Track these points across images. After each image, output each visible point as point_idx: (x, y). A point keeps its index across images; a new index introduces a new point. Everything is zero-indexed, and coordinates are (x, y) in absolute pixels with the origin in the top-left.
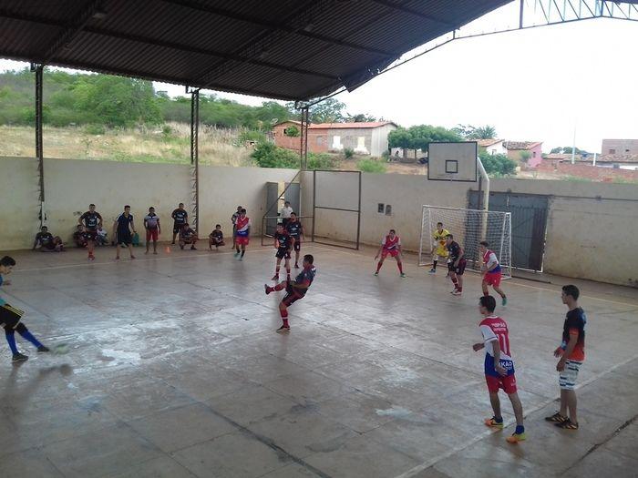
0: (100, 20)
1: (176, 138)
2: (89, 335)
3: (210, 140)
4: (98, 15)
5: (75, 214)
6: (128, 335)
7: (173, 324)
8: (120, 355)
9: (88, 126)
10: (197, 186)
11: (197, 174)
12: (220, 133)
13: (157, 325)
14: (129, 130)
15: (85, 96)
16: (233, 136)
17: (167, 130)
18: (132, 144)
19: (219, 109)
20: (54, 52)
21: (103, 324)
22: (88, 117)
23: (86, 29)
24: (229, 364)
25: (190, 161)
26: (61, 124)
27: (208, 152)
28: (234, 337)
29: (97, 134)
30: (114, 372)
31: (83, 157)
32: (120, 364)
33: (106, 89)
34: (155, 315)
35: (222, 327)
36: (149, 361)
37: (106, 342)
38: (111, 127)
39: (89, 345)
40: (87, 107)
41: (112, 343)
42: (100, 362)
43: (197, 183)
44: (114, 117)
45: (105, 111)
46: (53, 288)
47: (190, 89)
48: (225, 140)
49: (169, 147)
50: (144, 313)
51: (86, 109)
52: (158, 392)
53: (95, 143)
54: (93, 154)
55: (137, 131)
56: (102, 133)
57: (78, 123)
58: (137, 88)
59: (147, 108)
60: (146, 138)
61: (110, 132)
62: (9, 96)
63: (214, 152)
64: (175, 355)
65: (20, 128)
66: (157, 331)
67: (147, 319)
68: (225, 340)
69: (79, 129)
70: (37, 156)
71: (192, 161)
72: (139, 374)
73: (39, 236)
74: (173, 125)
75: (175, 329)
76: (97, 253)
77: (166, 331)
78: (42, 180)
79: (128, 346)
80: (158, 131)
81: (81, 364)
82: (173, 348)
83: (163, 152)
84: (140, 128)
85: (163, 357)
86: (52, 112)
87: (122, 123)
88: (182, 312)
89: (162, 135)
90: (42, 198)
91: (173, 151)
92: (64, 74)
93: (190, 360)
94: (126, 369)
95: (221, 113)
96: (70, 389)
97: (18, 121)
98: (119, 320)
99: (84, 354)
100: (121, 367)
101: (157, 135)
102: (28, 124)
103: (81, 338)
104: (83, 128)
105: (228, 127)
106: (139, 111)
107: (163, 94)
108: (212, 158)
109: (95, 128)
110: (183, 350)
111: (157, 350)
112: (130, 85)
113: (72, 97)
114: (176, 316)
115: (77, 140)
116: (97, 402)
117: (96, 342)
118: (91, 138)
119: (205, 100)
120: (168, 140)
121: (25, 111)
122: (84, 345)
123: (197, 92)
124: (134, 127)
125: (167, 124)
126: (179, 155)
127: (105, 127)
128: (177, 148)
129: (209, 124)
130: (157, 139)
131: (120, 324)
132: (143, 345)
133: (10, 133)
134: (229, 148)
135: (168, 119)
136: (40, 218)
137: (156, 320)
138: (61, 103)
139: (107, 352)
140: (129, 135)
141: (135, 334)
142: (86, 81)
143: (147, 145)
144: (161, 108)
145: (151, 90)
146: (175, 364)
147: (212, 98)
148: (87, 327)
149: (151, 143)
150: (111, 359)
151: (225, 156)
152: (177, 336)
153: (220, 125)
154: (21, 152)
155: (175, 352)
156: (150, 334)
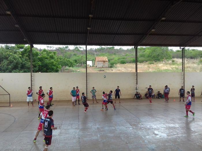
0: (153, 31)
1: (176, 63)
2: (151, 126)
3: (188, 63)
4: (153, 30)
5: (145, 88)
6: (163, 127)
7: (177, 126)
8: (160, 134)
9: (149, 62)
10: (184, 79)
11: (184, 75)
12: (192, 60)
13: (172, 125)
14: (161, 62)
15: (148, 53)
16: (197, 61)
17: (173, 61)
18: (162, 66)
19: (191, 52)
20: (140, 42)
21: (155, 123)
22: (149, 59)
23: (149, 35)
24: (198, 143)
25: (182, 71)
26: (142, 62)
27: (188, 67)
28: (199, 133)
29: (151, 64)
30: (158, 139)
31: (148, 71)
32: (160, 137)
33: (154, 51)
34: (171, 122)
35: (195, 129)
36: (170, 137)
37: (156, 129)
38: (156, 62)
39: (151, 129)
40: (149, 56)
41: (158, 129)
42: (154, 135)
43: (184, 78)
44: (157, 59)
45: (154, 57)
46: (140, 110)
47: (181, 48)
48: (194, 63)
49: (174, 66)
50: (167, 121)
51: (148, 57)
52: (173, 148)
53: (151, 67)
54: (151, 70)
55: (164, 62)
56: (153, 64)
57: (146, 61)
58: (163, 49)
59: (167, 55)
60: (167, 64)
61: (156, 63)
62: (128, 56)
63: (190, 67)
64: (178, 137)
65: (131, 64)
66: (172, 127)
67: (169, 123)
68: (196, 134)
69: (147, 63)
70: (136, 72)
71: (183, 71)
72: (167, 141)
73: (136, 95)
74: (175, 59)
75: (178, 128)
76: (153, 100)
77: (175, 128)
78: (137, 78)
79: (162, 131)
80: (170, 62)
81: (148, 135)
82: (178, 134)
83: (172, 68)
84: (164, 61)
85: (174, 136)
86: (139, 59)
87: (159, 60)
88: (180, 122)
89: (172, 63)
90: (137, 84)
91: (175, 68)
92: (142, 48)
93: (184, 139)
94: (162, 139)
95: (192, 54)
96: (146, 142)
97: (131, 62)
98: (159, 122)
99: (149, 132)
100: (160, 138)
101: (170, 63)
102: (133, 63)
103: (148, 126)
104: (148, 63)
105: (195, 58)
106: (164, 56)
107: (171, 50)
108: (189, 69)
109: (151, 62)
110: (181, 135)
111: (172, 134)
112: (161, 48)
113: (144, 54)
114: (178, 123)
115: (146, 66)
116: (154, 148)
117: (153, 128)
118: (150, 65)
119: (186, 50)
120: (174, 64)
121: (132, 59)
122: (149, 129)
123: (184, 48)
124: (163, 61)
125: (173, 59)
126: (177, 69)
127: (154, 62)
128: (177, 66)
129: (187, 58)
130: (170, 64)
131: (160, 124)
132: (167, 131)
133: (128, 66)
134: (195, 65)
135: (174, 58)
136: (136, 89)
137: (172, 124)
138: (142, 56)
139: (156, 132)
140: (161, 63)
141: (165, 128)
142: (148, 49)
143: (167, 66)
144: (171, 54)
145: (168, 49)
146: (179, 140)
147: (188, 49)
148: (150, 124)
149: (168, 66)
150: (157, 135)
151: (194, 69)
152: (178, 130)
153: (192, 58)
154: (131, 71)
155: (178, 135)
156: (170, 128)
